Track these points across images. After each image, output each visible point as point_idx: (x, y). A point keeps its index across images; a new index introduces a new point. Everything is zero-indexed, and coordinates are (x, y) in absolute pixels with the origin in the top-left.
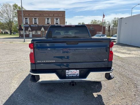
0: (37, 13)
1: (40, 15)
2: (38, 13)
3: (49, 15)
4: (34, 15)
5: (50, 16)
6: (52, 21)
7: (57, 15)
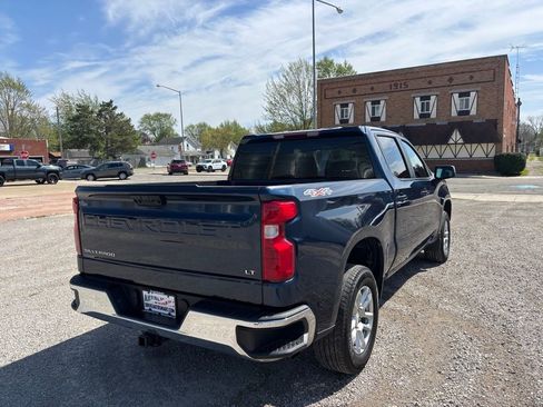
0: (381, 80)
1: (396, 85)
2: (386, 79)
3: (430, 83)
4: (372, 89)
5: (434, 84)
6: (445, 104)
7: (467, 76)
